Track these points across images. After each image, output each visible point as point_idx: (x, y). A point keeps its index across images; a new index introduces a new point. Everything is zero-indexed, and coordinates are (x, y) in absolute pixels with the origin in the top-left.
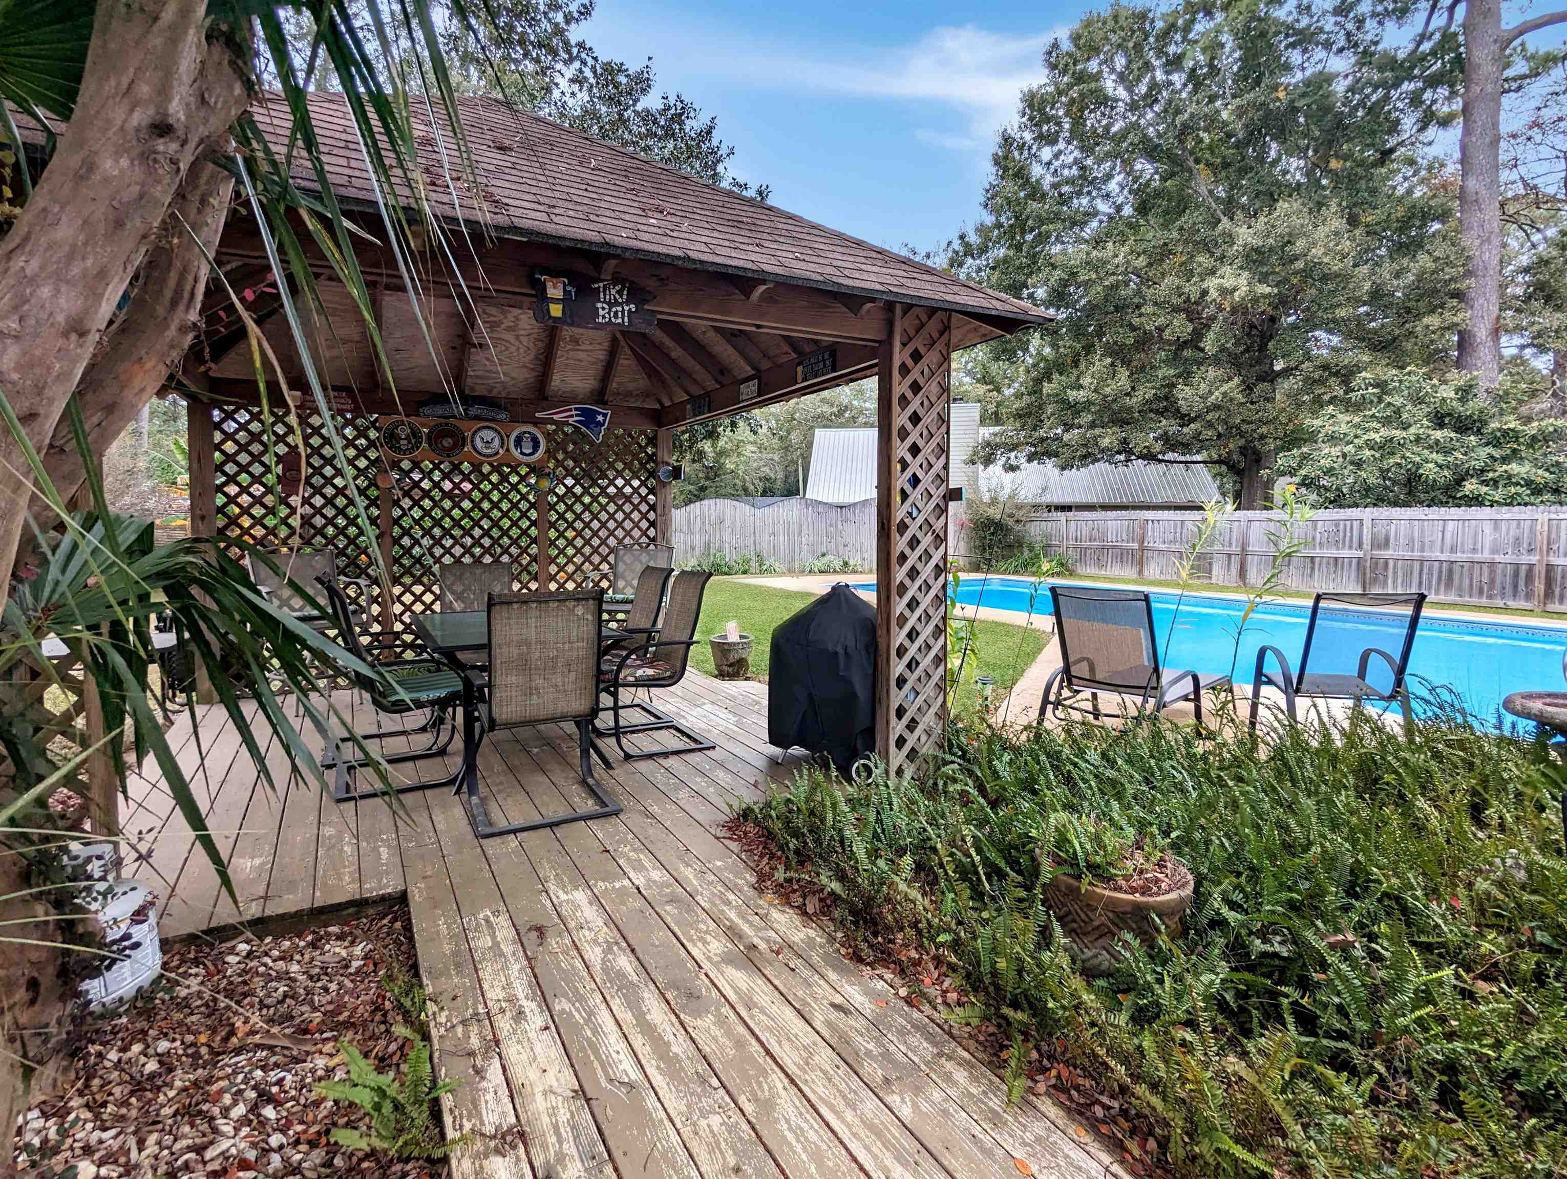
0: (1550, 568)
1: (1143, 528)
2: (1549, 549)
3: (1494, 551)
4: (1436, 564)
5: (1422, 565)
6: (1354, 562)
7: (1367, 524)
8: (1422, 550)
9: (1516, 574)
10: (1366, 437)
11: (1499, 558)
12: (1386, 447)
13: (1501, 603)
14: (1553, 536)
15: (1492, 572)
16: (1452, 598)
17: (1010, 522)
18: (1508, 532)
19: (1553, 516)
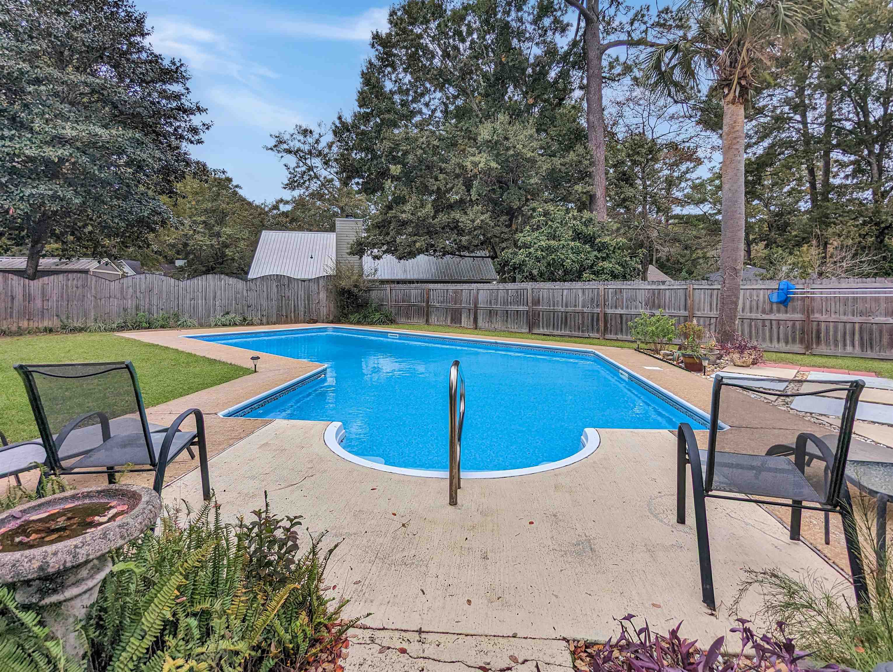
0: (605, 314)
1: (428, 294)
2: (605, 304)
3: (583, 307)
4: (560, 314)
5: (554, 314)
6: (525, 312)
7: (530, 292)
8: (554, 306)
9: (593, 317)
10: (539, 244)
11: (585, 310)
12: (549, 249)
13: (586, 335)
14: (606, 297)
15: (583, 317)
16: (568, 332)
17: (356, 290)
18: (589, 295)
19: (606, 287)
